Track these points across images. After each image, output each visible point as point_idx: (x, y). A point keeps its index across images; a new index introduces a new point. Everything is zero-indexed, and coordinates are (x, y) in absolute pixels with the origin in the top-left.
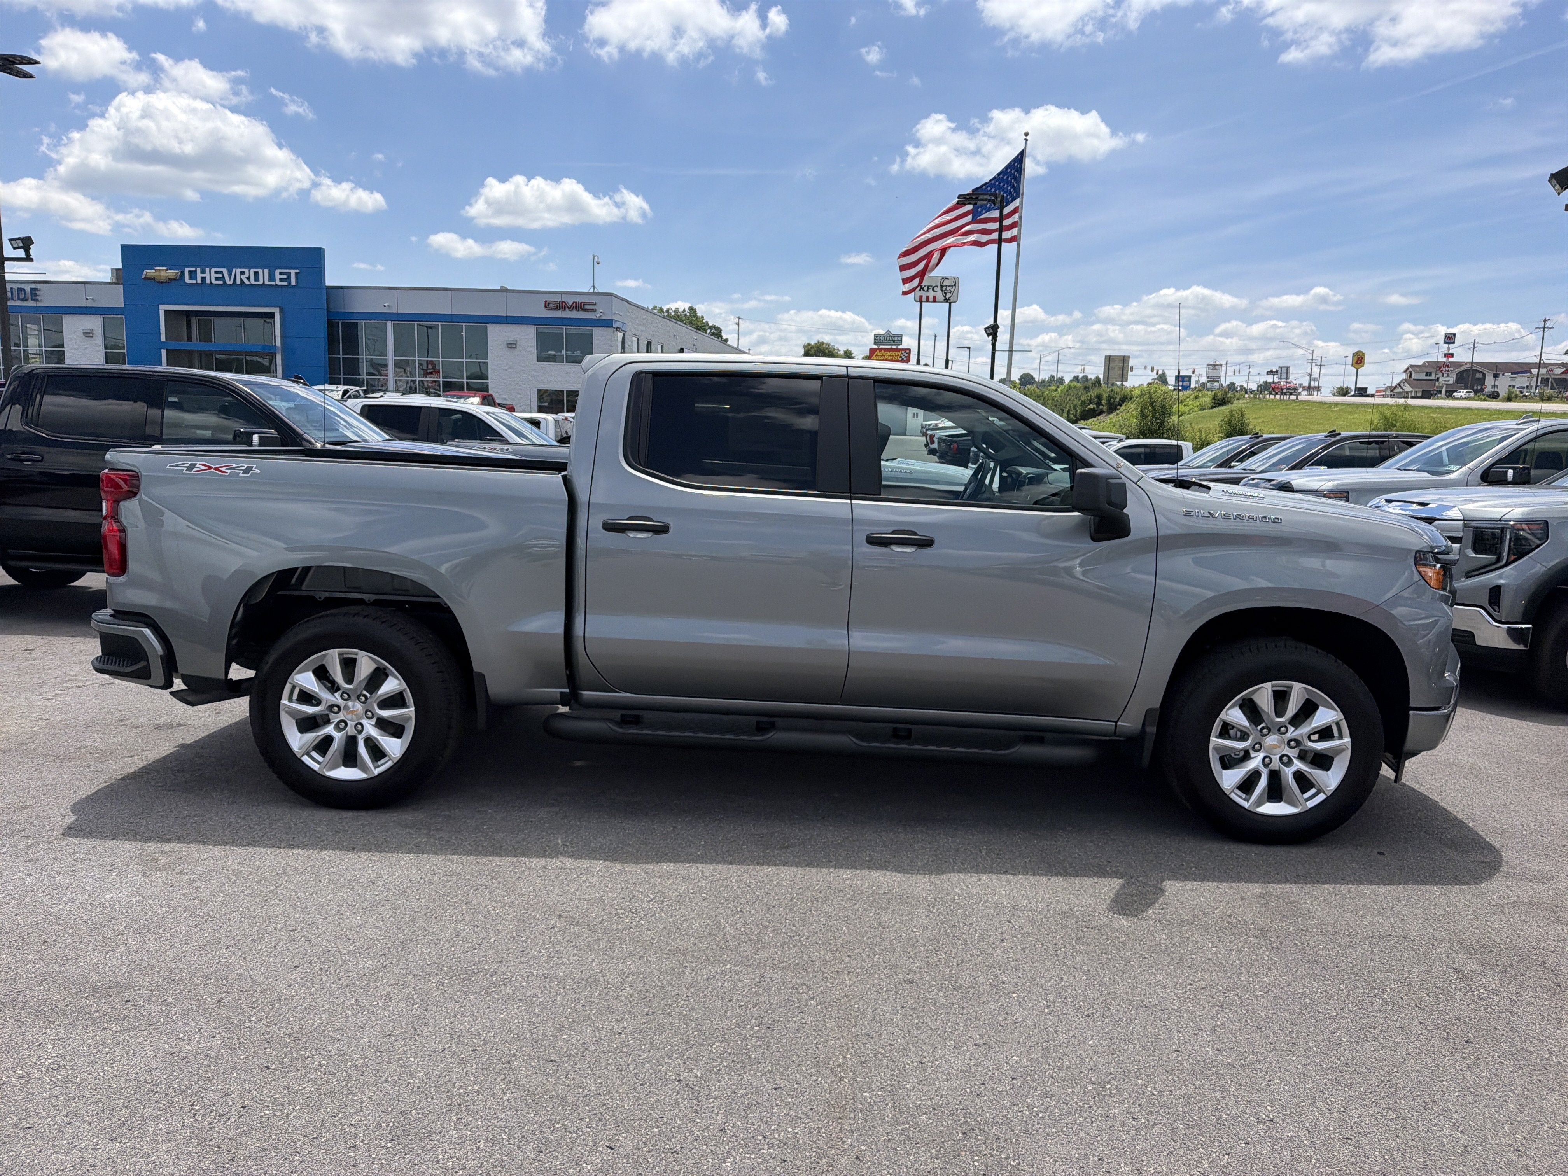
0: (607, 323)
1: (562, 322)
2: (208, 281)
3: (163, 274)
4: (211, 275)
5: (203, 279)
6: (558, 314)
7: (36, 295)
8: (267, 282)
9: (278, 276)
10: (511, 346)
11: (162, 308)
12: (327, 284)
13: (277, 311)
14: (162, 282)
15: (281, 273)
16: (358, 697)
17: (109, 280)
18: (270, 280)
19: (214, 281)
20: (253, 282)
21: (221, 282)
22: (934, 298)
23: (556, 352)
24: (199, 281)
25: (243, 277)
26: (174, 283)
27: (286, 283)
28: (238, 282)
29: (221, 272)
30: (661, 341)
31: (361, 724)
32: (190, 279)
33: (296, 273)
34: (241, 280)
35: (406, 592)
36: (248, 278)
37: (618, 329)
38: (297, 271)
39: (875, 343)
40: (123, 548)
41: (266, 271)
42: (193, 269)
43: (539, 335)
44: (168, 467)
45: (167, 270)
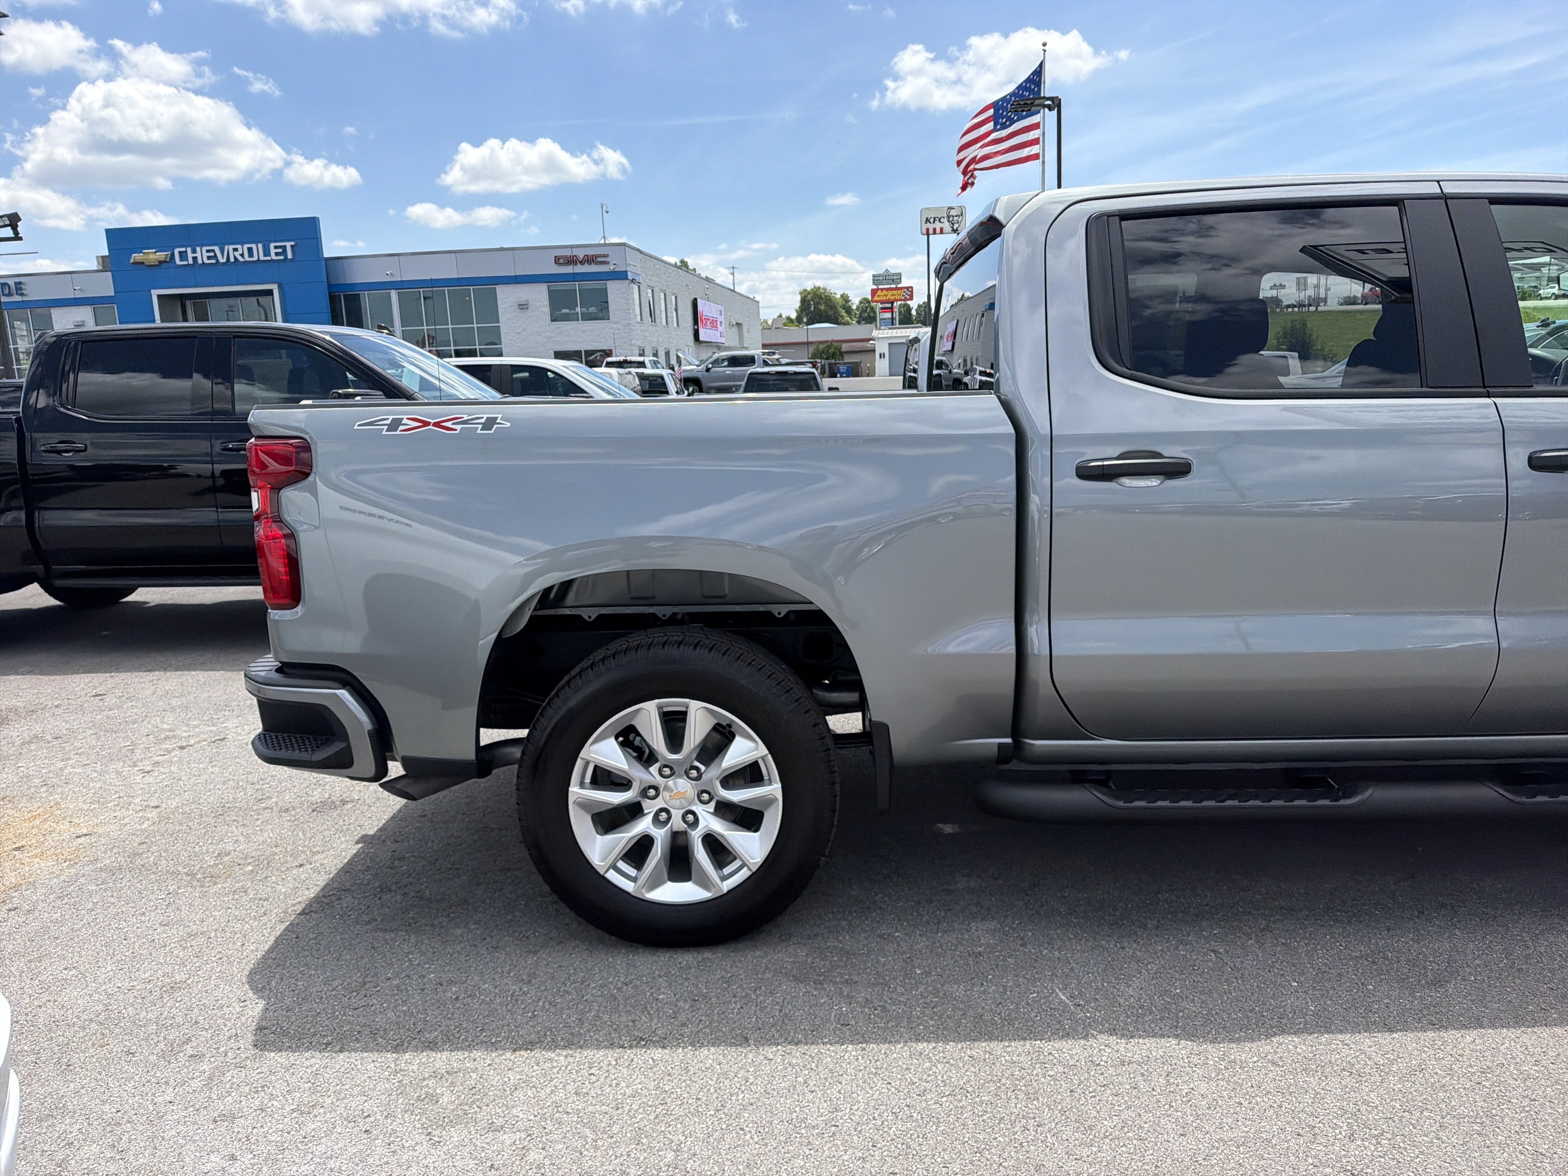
0: (621, 276)
1: (574, 277)
2: (200, 261)
3: (152, 257)
4: (202, 255)
5: (195, 259)
6: (568, 269)
7: (21, 289)
8: (262, 258)
9: (273, 251)
10: (523, 307)
11: (155, 293)
12: (325, 256)
13: (275, 288)
14: (152, 266)
15: (276, 247)
16: (687, 773)
17: (96, 268)
18: (265, 255)
19: (206, 261)
20: (247, 258)
21: (214, 261)
22: (942, 229)
23: (570, 310)
24: (191, 261)
25: (237, 254)
26: (164, 265)
27: (282, 258)
28: (232, 259)
29: (213, 251)
30: (675, 291)
31: (693, 813)
32: (181, 260)
33: (292, 246)
34: (235, 257)
35: (721, 599)
36: (242, 255)
37: (633, 281)
38: (293, 243)
39: (874, 283)
40: (293, 563)
41: (260, 246)
42: (183, 249)
43: (551, 294)
44: (356, 427)
45: (155, 252)
